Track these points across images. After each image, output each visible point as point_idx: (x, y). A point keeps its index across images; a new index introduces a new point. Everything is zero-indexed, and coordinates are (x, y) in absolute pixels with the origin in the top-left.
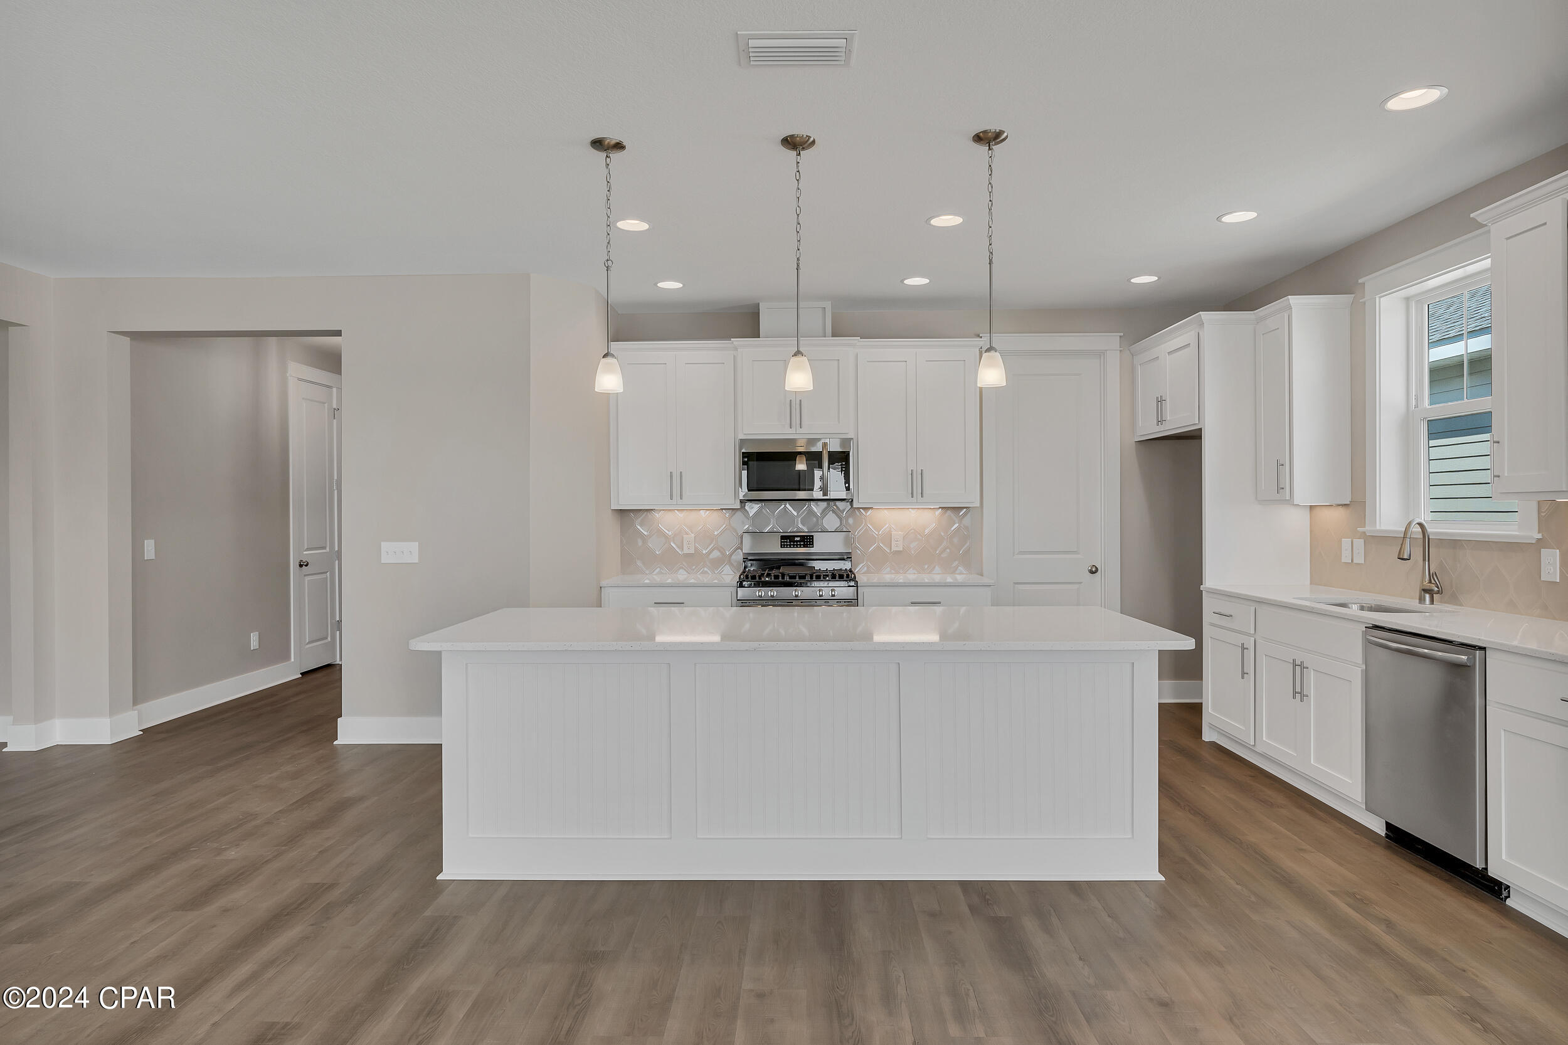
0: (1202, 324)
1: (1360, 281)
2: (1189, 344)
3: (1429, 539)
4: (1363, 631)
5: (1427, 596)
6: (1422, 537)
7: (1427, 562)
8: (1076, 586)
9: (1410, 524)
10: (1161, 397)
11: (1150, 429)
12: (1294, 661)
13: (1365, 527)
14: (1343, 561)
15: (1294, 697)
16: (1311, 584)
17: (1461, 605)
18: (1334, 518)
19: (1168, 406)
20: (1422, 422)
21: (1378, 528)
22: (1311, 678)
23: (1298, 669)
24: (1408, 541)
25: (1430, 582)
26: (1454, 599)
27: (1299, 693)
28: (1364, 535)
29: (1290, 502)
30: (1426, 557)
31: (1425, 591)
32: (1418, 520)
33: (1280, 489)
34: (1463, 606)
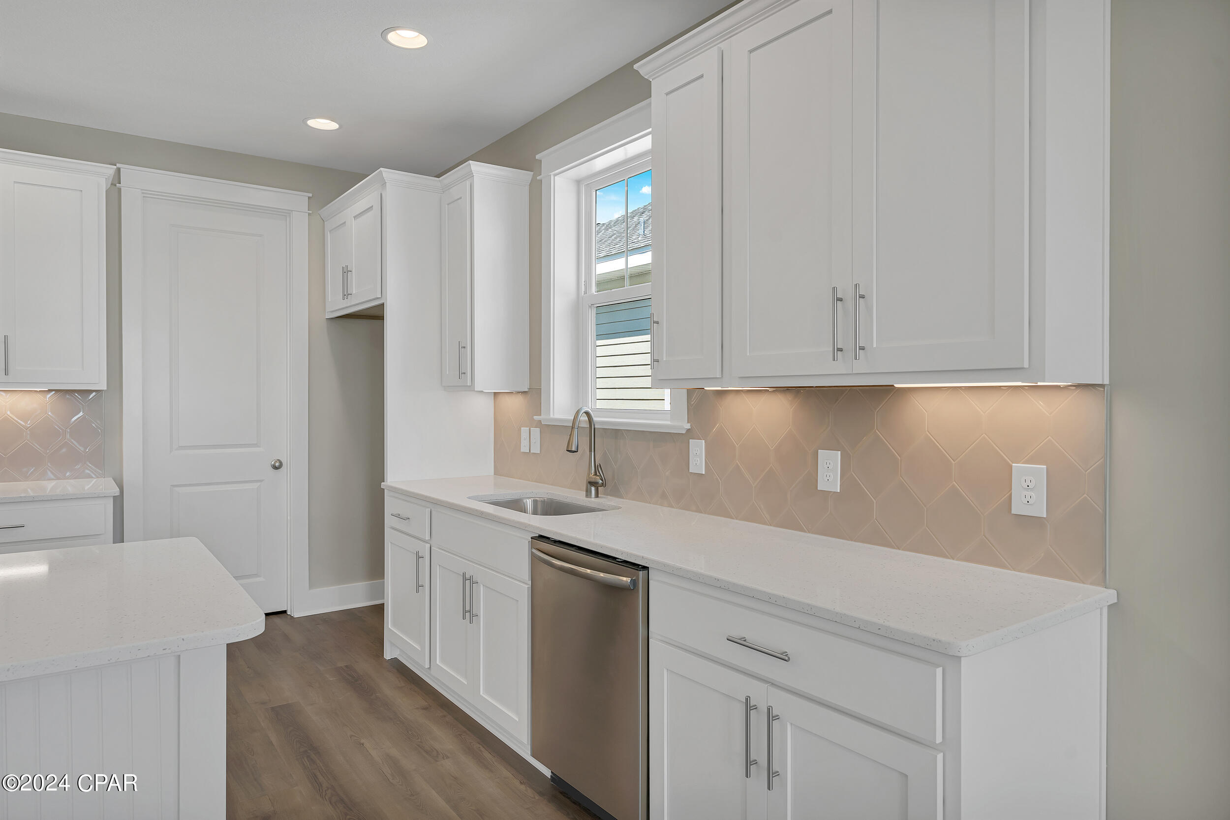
0: (384, 184)
1: (538, 157)
2: (372, 206)
3: (595, 429)
4: (529, 542)
5: (593, 489)
6: (588, 426)
7: (593, 453)
8: (255, 486)
9: (578, 412)
10: (347, 266)
11: (338, 305)
12: (464, 574)
13: (540, 415)
14: (522, 451)
15: (464, 618)
16: (495, 474)
17: (622, 497)
18: (514, 405)
19: (353, 278)
20: (590, 309)
21: (552, 416)
22: (481, 593)
23: (468, 582)
24: (576, 430)
25: (596, 474)
26: (616, 493)
27: (469, 613)
28: (539, 424)
29: (471, 388)
30: (592, 447)
31: (592, 483)
32: (585, 409)
33: (462, 374)
34: (624, 498)
